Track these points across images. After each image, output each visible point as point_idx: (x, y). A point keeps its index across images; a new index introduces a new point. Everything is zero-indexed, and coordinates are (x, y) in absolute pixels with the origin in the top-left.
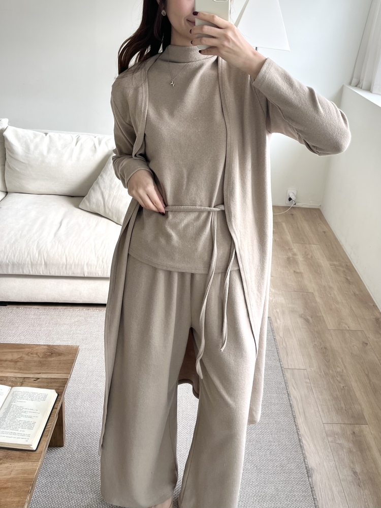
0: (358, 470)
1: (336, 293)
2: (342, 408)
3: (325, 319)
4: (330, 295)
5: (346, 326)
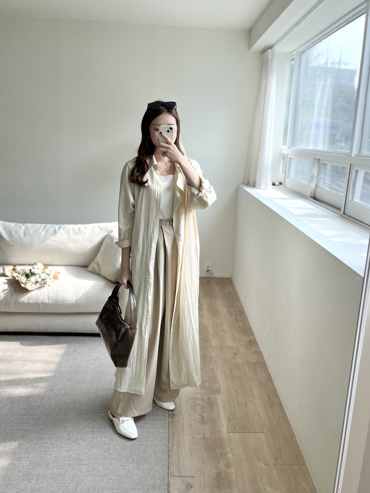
1: (225, 326)
2: (206, 386)
3: (211, 341)
4: (221, 327)
5: (226, 344)
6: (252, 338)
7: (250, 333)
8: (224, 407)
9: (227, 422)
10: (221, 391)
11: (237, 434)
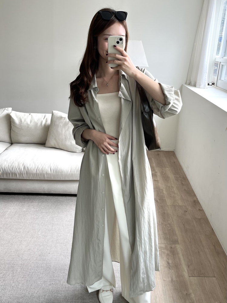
0: (170, 262)
1: (175, 189)
2: (167, 238)
3: (167, 201)
4: (172, 190)
5: (177, 204)
6: (195, 199)
7: (193, 194)
8: (183, 255)
9: (187, 267)
10: (179, 242)
11: (195, 278)
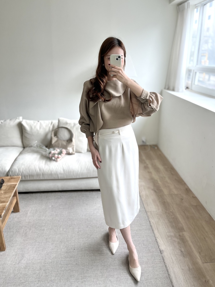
0: (183, 250)
1: (167, 179)
2: (174, 226)
3: (163, 190)
5: (173, 193)
8: (192, 242)
9: (199, 254)
10: (185, 229)
11: (209, 264)
